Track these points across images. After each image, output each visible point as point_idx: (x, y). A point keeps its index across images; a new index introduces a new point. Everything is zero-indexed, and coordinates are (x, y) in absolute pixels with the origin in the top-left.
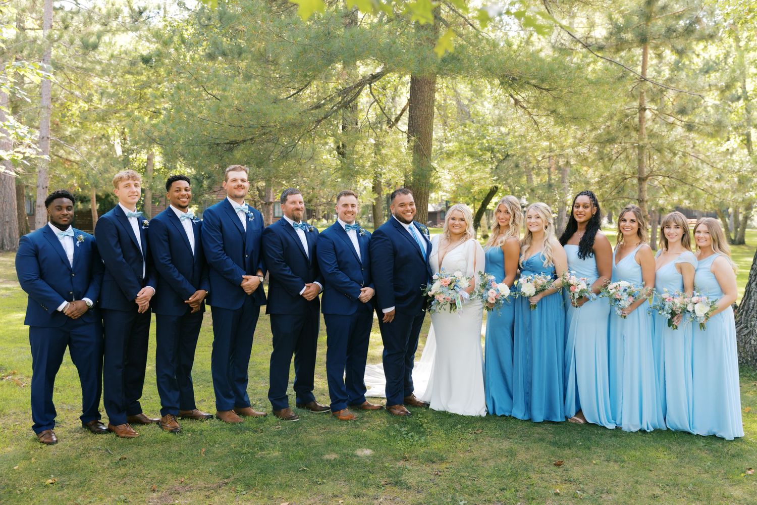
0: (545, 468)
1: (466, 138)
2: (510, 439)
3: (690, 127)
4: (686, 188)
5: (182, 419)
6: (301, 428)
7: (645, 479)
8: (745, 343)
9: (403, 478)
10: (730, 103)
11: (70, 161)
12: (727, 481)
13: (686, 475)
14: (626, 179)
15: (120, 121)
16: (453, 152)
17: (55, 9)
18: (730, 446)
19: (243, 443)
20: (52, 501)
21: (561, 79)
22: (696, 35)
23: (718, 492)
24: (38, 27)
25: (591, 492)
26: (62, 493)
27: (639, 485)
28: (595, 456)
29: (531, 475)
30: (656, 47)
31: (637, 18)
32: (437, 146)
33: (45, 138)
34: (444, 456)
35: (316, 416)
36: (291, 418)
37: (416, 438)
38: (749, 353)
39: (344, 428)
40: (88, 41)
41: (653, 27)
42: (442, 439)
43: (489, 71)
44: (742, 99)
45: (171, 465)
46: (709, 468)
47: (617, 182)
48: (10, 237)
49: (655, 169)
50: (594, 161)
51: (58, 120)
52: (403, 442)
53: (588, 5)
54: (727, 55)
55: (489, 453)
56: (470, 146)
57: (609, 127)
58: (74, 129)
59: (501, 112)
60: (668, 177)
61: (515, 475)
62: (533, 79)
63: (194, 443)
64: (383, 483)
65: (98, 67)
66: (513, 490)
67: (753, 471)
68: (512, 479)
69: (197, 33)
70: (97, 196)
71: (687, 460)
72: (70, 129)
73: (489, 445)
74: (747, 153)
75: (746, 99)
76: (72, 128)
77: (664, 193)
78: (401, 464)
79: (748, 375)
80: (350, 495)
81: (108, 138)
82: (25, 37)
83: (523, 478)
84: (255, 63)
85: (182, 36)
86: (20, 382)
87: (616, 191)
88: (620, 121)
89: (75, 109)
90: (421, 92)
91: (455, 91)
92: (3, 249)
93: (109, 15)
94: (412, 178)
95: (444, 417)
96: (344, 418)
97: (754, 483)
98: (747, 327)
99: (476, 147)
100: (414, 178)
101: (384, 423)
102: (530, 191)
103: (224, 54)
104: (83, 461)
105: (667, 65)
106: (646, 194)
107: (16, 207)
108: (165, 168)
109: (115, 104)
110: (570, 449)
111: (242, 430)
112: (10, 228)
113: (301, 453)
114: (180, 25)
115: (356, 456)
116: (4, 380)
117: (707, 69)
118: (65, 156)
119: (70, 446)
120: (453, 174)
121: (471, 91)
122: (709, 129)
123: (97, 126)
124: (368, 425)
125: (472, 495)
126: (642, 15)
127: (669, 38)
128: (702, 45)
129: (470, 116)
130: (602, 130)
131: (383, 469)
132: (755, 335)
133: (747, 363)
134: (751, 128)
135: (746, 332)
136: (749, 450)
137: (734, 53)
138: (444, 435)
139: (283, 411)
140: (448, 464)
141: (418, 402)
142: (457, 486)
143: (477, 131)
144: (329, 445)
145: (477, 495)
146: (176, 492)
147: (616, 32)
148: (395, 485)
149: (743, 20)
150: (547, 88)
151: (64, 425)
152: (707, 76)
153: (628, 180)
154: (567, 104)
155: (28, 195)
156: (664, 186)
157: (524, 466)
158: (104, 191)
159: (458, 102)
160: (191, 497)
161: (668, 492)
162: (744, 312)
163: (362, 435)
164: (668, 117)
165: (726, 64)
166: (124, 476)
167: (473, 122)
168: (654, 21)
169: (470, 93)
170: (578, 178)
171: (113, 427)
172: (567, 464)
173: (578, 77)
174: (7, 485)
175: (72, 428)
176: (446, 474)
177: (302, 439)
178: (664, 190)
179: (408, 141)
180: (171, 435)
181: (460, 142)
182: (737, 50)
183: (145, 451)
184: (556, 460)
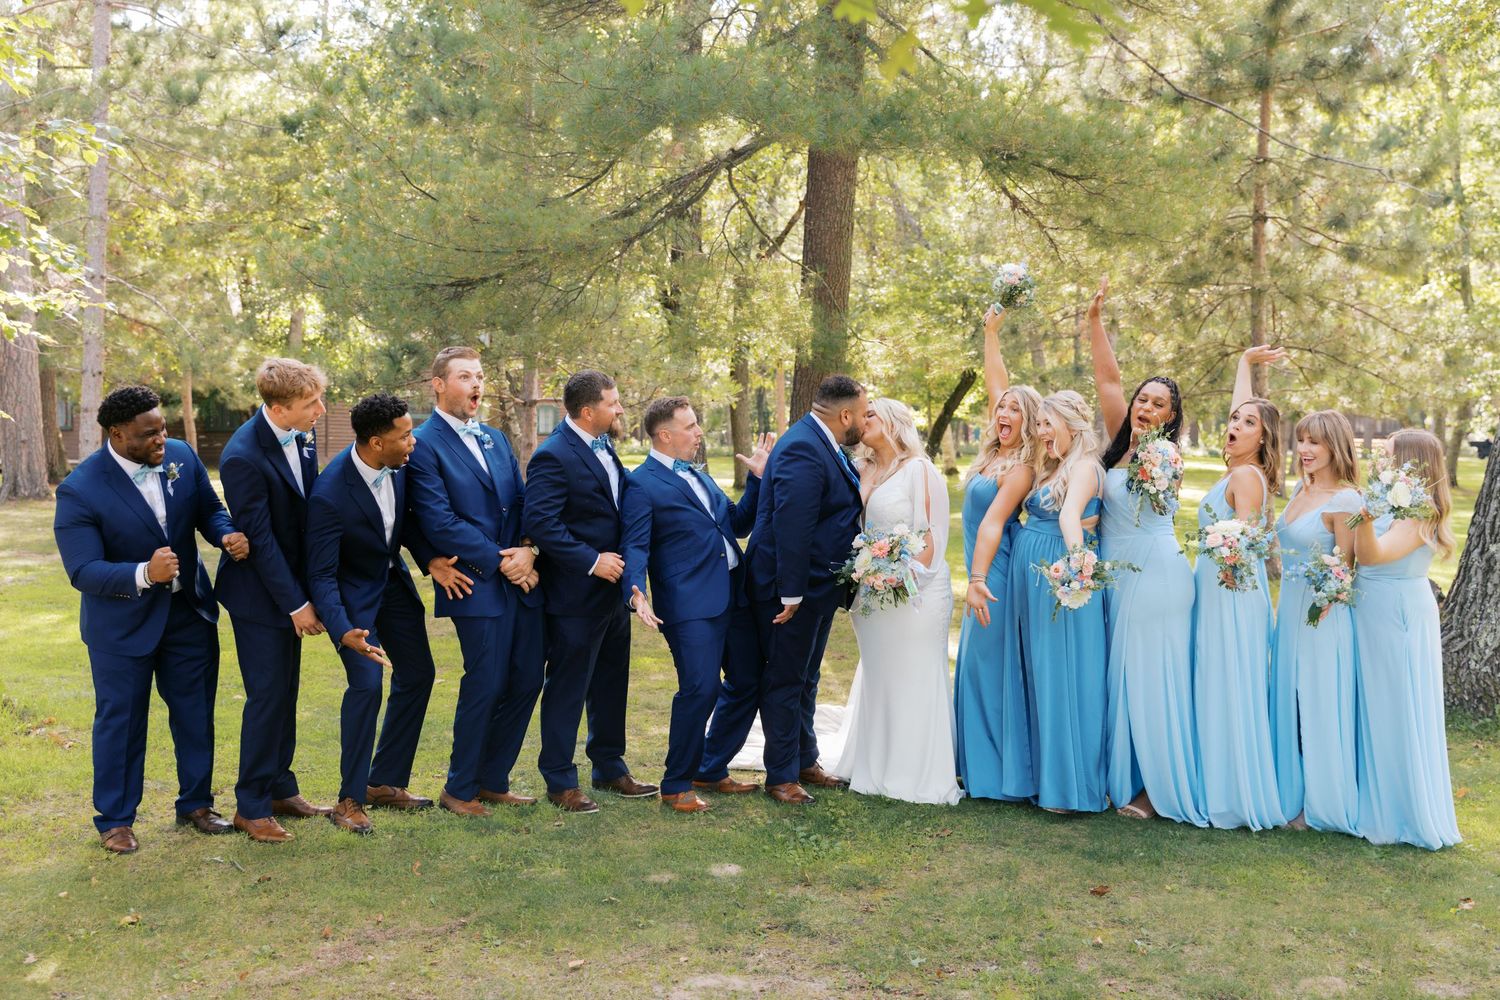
0: (1073, 899)
1: (912, 277)
2: (1006, 845)
3: (1352, 254)
4: (1344, 373)
5: (374, 808)
6: (602, 825)
7: (1266, 919)
8: (1459, 667)
9: (802, 917)
10: (1430, 209)
11: (143, 324)
12: (1423, 922)
13: (1344, 912)
14: (1227, 355)
15: (238, 246)
16: (888, 306)
17: (114, 27)
18: (1429, 860)
19: (493, 853)
20: (135, 954)
21: (1103, 156)
22: (1365, 73)
23: (1406, 942)
24: (78, 63)
25: (1162, 941)
26: (152, 941)
27: (1255, 928)
28: (1169, 878)
29: (1048, 912)
30: (1288, 97)
31: (1250, 40)
32: (857, 294)
33: (98, 278)
34: (880, 877)
35: (631, 804)
36: (584, 807)
37: (825, 844)
38: (1467, 686)
39: (687, 826)
40: (179, 89)
41: (1281, 58)
42: (874, 846)
43: (962, 143)
44: (1453, 202)
45: (357, 891)
46: (1389, 898)
47: (1209, 361)
48: (29, 471)
49: (1284, 335)
50: (1165, 319)
51: (118, 244)
52: (801, 851)
53: (1155, 13)
54: (1423, 117)
55: (967, 872)
56: (922, 293)
57: (1194, 253)
58: (150, 262)
59: (983, 226)
60: (1310, 350)
61: (1017, 912)
62: (1050, 157)
63: (398, 851)
64: (763, 925)
65: (196, 141)
66: (1013, 938)
67: (1473, 903)
68: (1011, 920)
69: (391, 73)
70: (195, 394)
71: (1346, 885)
72: (141, 263)
73: (966, 857)
74: (1462, 307)
75: (1461, 201)
76: (145, 260)
77: (1301, 383)
78: (797, 891)
79: (1464, 728)
80: (701, 948)
81: (215, 280)
82: (57, 84)
83: (1031, 917)
84: (504, 129)
85: (360, 77)
86: (62, 739)
87: (1207, 379)
88: (1217, 242)
89: (151, 223)
90: (828, 185)
91: (893, 185)
92: (16, 494)
93: (219, 39)
94: (810, 352)
95: (878, 803)
96: (685, 806)
97: (1475, 925)
98: (1461, 635)
99: (934, 295)
100: (815, 352)
101: (762, 817)
102: (1038, 381)
103: (443, 112)
104: (189, 885)
105: (1307, 135)
106: (1267, 385)
107: (40, 413)
108: (326, 339)
109: (230, 213)
110: (1121, 864)
111: (490, 829)
112: (29, 453)
113: (605, 871)
114: (358, 57)
115: (709, 876)
116: (32, 736)
117: (1385, 144)
118: (132, 315)
119: (162, 857)
120: (891, 345)
121: (923, 185)
122: (1389, 257)
123: (194, 256)
124: (731, 820)
125: (934, 948)
126: (1260, 33)
127: (1312, 79)
128: (1375, 93)
129: (920, 235)
130: (1181, 261)
131: (763, 901)
132: (1477, 652)
133: (1461, 704)
134: (1471, 258)
135: (1460, 645)
136: (1465, 866)
137: (1438, 113)
138: (878, 840)
139: (567, 794)
140: (887, 892)
141: (827, 779)
142: (905, 931)
143: (935, 264)
144: (658, 856)
145: (944, 948)
146: (369, 940)
147: (1208, 68)
148: (787, 930)
149: (1458, 43)
150: (1075, 174)
151: (150, 819)
152: (1385, 156)
153: (1232, 356)
154: (1114, 205)
155: (62, 391)
156: (1301, 368)
157: (1034, 895)
158: (209, 383)
159: (899, 208)
160: (398, 950)
161: (1311, 942)
162: (1457, 608)
163: (721, 838)
164: (1309, 233)
165: (1421, 132)
166: (269, 910)
167: (927, 246)
168: (1281, 47)
169: (921, 189)
170: (1133, 353)
171: (243, 822)
172: (1116, 892)
173: (1137, 152)
174: (49, 926)
175: (165, 825)
176: (884, 909)
177: (604, 846)
178: (1301, 376)
179: (803, 280)
180: (354, 837)
181: (902, 286)
182: (1443, 106)
183: (307, 867)
184: (1097, 885)
